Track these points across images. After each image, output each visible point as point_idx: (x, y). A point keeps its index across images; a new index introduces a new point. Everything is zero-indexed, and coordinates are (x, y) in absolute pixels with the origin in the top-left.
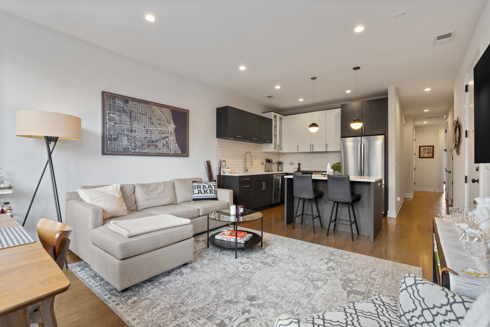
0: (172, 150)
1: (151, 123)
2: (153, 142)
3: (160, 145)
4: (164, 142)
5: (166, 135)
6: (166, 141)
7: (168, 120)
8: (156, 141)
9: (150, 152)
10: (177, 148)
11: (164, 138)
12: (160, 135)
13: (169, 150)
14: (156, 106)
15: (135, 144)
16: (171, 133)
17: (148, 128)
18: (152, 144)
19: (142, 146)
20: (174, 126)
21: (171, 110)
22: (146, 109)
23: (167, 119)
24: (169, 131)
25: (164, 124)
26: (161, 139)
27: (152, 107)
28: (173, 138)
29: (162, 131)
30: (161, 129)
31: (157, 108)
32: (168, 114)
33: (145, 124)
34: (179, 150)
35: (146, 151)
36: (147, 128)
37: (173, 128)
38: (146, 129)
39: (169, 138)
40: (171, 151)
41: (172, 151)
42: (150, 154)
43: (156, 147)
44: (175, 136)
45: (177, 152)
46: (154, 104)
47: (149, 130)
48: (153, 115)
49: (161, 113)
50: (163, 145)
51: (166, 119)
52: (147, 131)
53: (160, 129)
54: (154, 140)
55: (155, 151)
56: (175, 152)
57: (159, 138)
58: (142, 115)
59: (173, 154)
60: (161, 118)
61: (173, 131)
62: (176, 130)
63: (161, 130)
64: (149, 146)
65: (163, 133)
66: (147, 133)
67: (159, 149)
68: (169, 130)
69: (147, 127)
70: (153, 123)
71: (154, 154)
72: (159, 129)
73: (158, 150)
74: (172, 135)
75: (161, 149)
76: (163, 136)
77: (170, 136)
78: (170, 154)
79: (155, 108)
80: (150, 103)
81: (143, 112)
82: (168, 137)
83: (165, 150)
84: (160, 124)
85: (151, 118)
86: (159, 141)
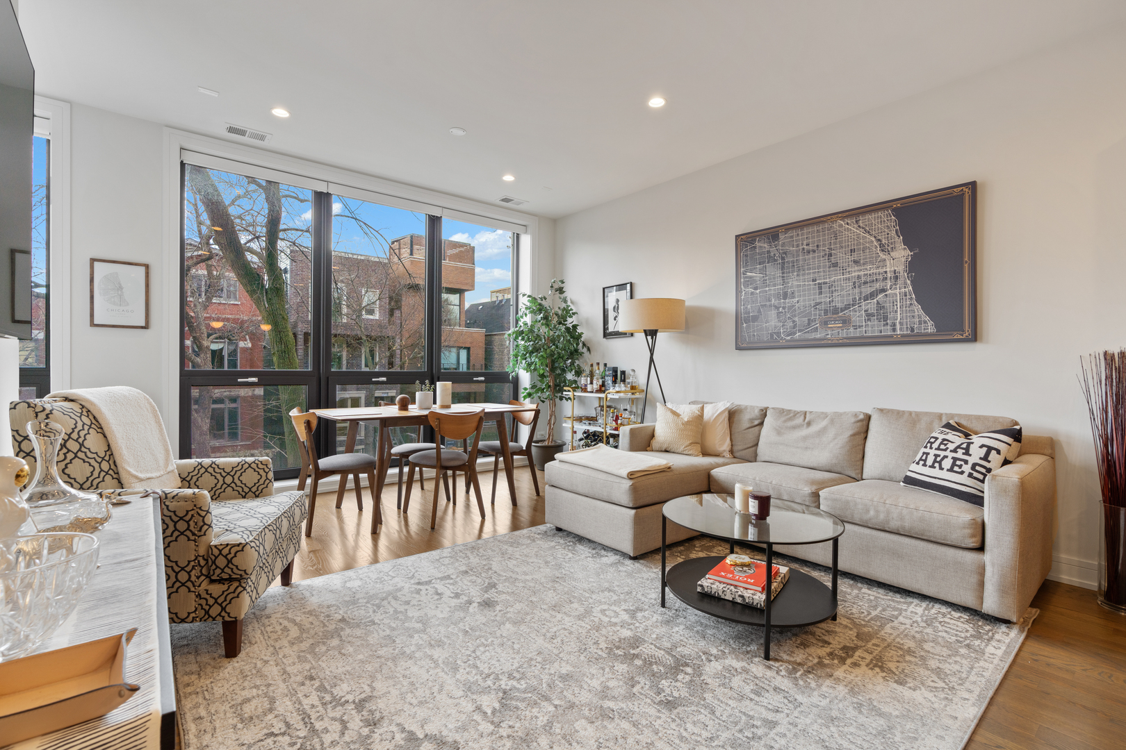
0: (898, 327)
1: (830, 267)
2: (836, 311)
3: (857, 316)
4: (871, 305)
5: (878, 286)
6: (878, 303)
7: (884, 242)
8: (847, 307)
9: (828, 336)
10: (919, 317)
11: (872, 295)
12: (857, 290)
13: (889, 327)
14: (843, 218)
15: (794, 322)
16: (897, 278)
17: (824, 279)
18: (835, 316)
19: (809, 324)
20: (908, 252)
21: (893, 210)
22: (818, 236)
23: (879, 240)
24: (886, 272)
25: (870, 258)
26: (860, 299)
27: (834, 225)
28: (903, 290)
29: (863, 279)
30: (862, 273)
31: (848, 224)
32: (886, 224)
33: (814, 273)
34: (930, 323)
35: (818, 336)
36: (820, 281)
37: (903, 259)
38: (819, 284)
39: (889, 292)
40: (894, 330)
41: (901, 329)
42: (830, 342)
43: (846, 322)
44: (909, 282)
45: (919, 328)
46: (840, 215)
47: (825, 283)
48: (835, 243)
49: (861, 232)
50: (868, 315)
51: (875, 243)
52: (820, 288)
53: (856, 274)
54: (839, 305)
55: (843, 334)
56: (912, 330)
57: (854, 300)
58: (809, 252)
59: (903, 336)
60: (859, 244)
61: (901, 268)
62: (912, 266)
63: (859, 277)
64: (826, 323)
65: (865, 283)
66: (821, 293)
67: (855, 327)
68: (888, 270)
69: (820, 279)
70: (835, 265)
71: (841, 341)
72: (853, 275)
73: (852, 330)
74: (900, 282)
75: (860, 327)
76: (867, 290)
77: (891, 286)
78: (891, 336)
79: (841, 226)
80: (829, 218)
81: (811, 248)
82: (883, 290)
83: (875, 328)
84: (856, 262)
85: (830, 255)
86: (853, 305)
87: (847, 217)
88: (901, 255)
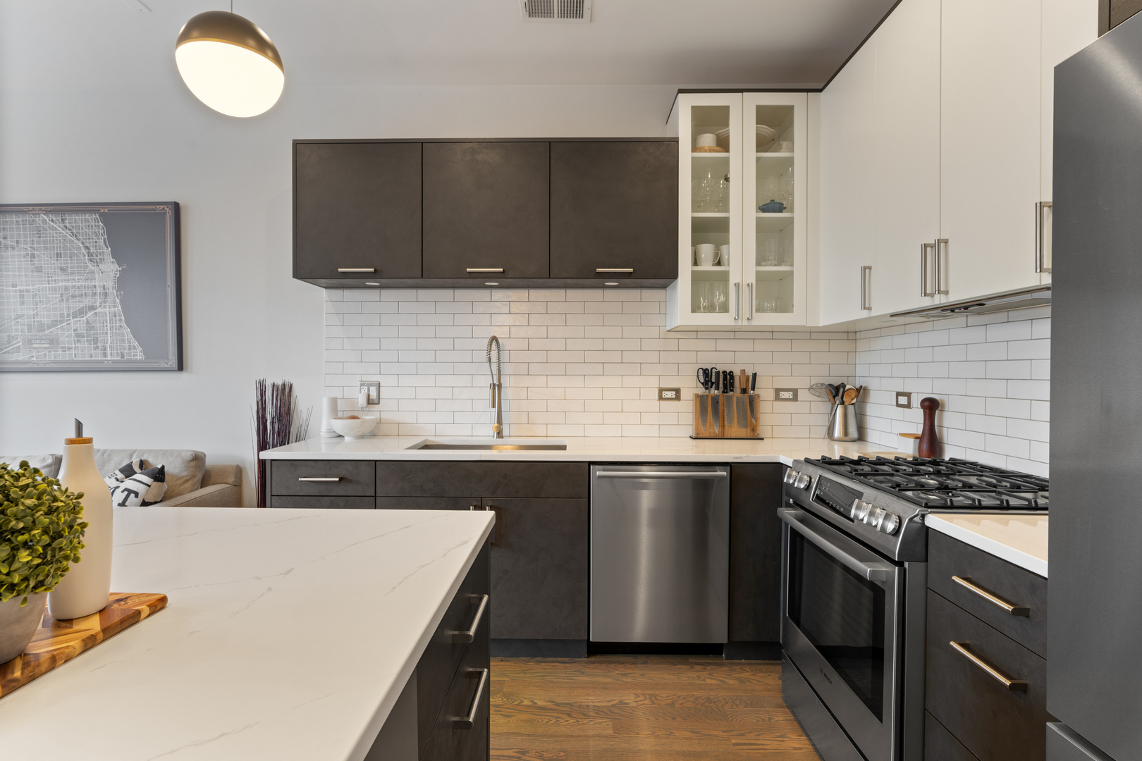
0: (109, 351)
1: (33, 271)
2: (41, 328)
3: (66, 336)
4: (80, 324)
5: (87, 301)
6: (88, 322)
7: (92, 250)
8: (54, 324)
9: (33, 359)
10: (129, 342)
11: (81, 312)
12: (64, 304)
13: (99, 351)
14: (47, 213)
16: (106, 294)
17: (27, 285)
18: (41, 333)
19: (9, 341)
20: (116, 267)
21: (101, 215)
22: (18, 229)
23: (87, 248)
24: (95, 286)
25: (78, 267)
26: (68, 316)
27: (37, 219)
28: (113, 309)
29: (71, 292)
30: (69, 284)
31: (52, 221)
32: (92, 226)
33: (14, 276)
34: (139, 349)
35: (21, 358)
36: (22, 288)
37: (112, 274)
38: (20, 291)
39: (99, 310)
40: (105, 355)
41: (111, 354)
42: (35, 366)
43: (53, 342)
44: (118, 301)
45: (129, 354)
46: (43, 208)
47: (28, 291)
48: (39, 243)
49: (66, 233)
50: (78, 335)
51: (83, 250)
52: (22, 297)
53: (64, 284)
54: (46, 321)
55: (51, 356)
56: (123, 356)
57: (62, 315)
58: (7, 248)
59: (114, 362)
60: (65, 248)
61: (110, 284)
62: (121, 282)
63: (66, 288)
64: (30, 342)
65: (74, 296)
66: (22, 303)
67: (64, 349)
68: (97, 284)
69: (21, 285)
70: (39, 269)
71: (48, 366)
72: (60, 284)
73: (60, 352)
74: (109, 299)
75: (70, 349)
76: (76, 305)
77: (101, 303)
78: (102, 362)
79: (44, 222)
80: (31, 208)
81: (8, 242)
82: (93, 308)
83: (84, 353)
84: (63, 269)
85: (33, 256)
86: (61, 322)
87: (51, 212)
88: (110, 268)
